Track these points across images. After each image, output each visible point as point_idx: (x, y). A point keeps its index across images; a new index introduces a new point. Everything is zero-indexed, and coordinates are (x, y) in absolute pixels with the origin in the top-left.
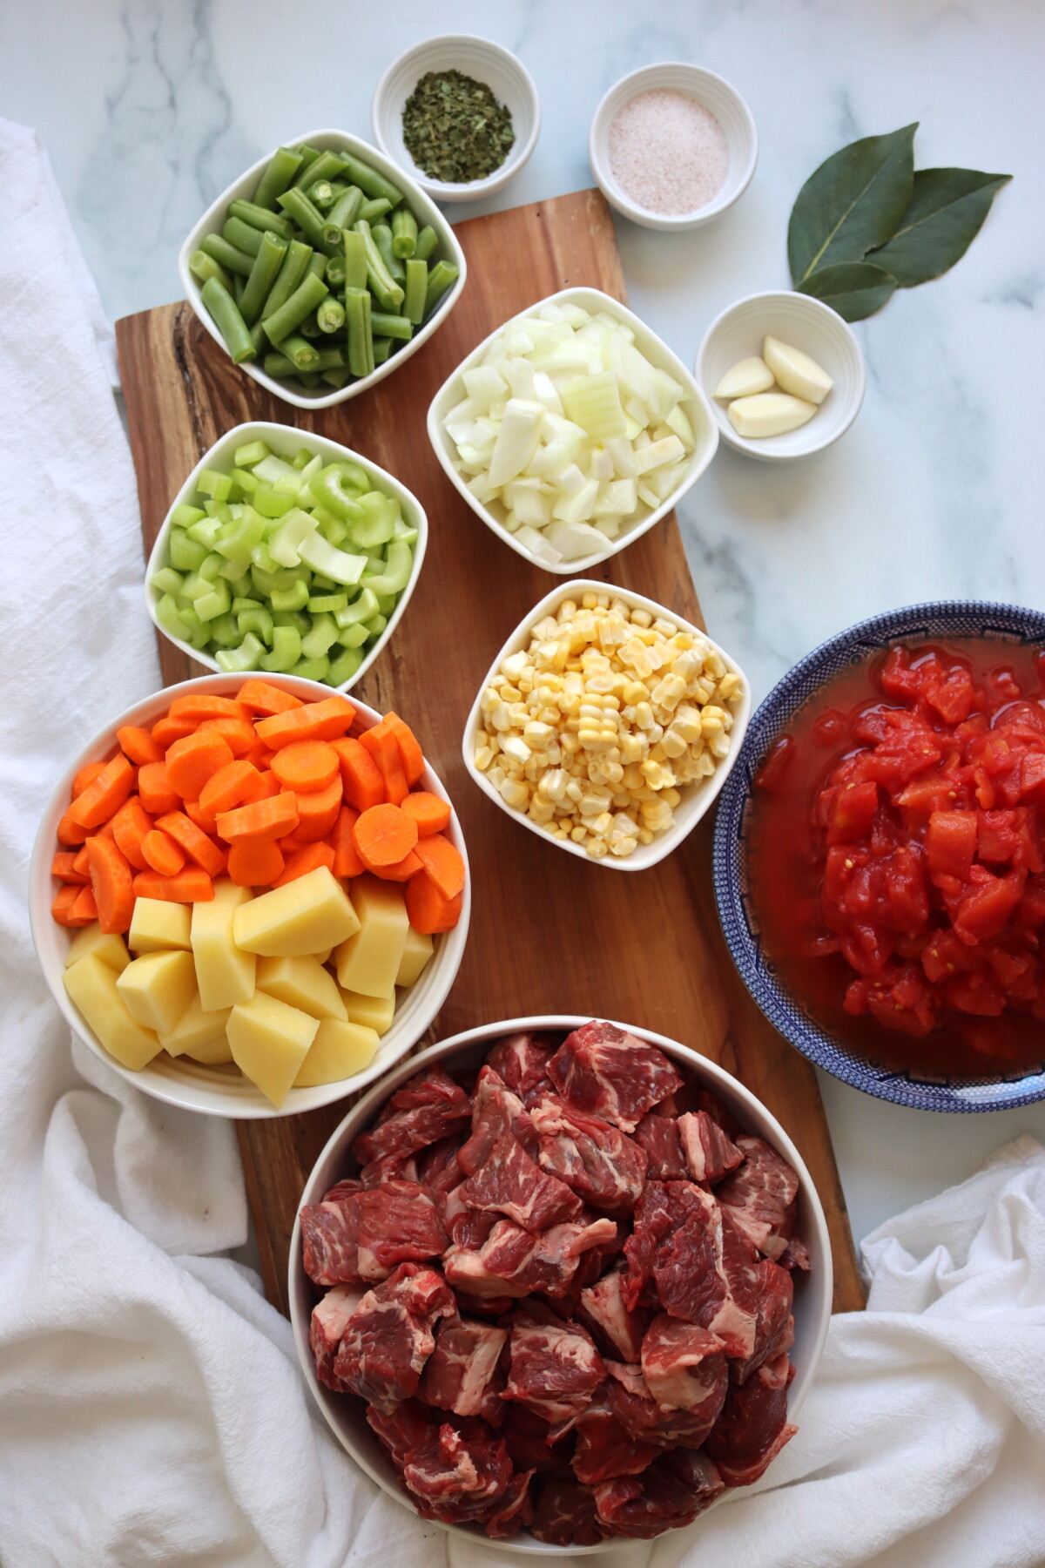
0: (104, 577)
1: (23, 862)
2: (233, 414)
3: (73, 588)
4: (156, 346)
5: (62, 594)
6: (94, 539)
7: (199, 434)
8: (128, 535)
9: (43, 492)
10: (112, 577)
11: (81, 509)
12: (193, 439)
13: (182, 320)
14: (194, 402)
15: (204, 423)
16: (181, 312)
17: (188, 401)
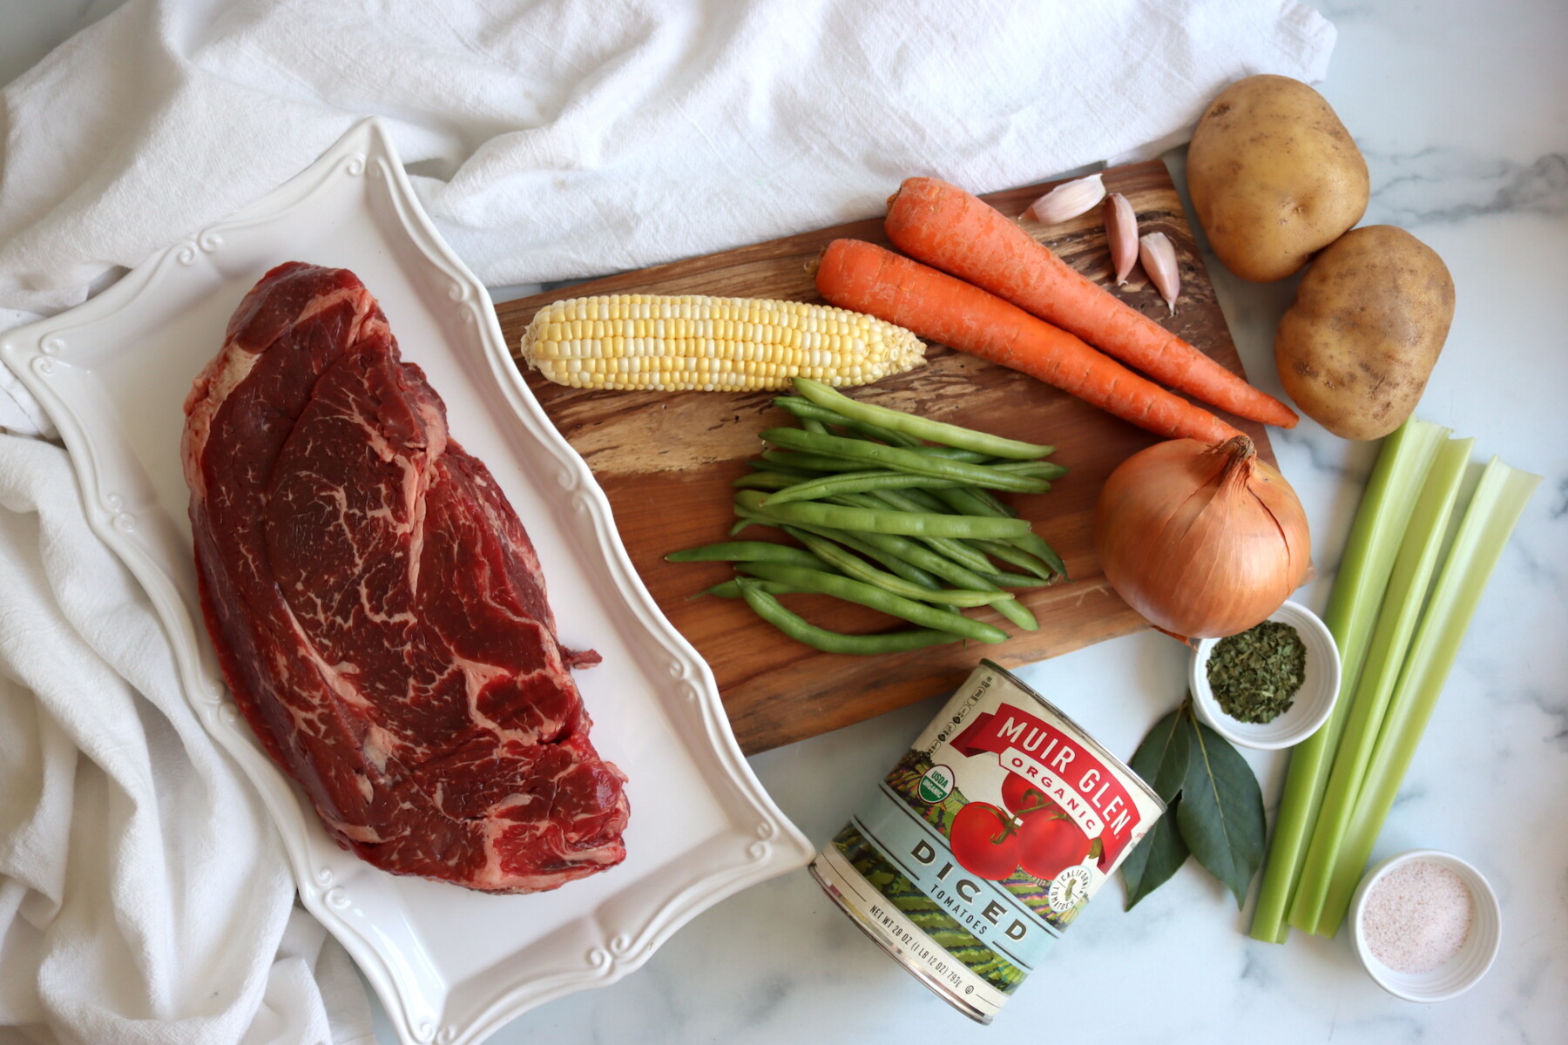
0: (935, 165)
1: (676, 104)
2: (1088, 268)
3: (923, 139)
4: (1142, 197)
5: (916, 129)
6: (967, 152)
7: (1068, 239)
8: (973, 182)
9: (1006, 107)
10: (935, 171)
11: (993, 138)
12: (1064, 234)
13: (1167, 218)
14: (1097, 233)
15: (1078, 243)
16: (1174, 216)
17: (1097, 227)
